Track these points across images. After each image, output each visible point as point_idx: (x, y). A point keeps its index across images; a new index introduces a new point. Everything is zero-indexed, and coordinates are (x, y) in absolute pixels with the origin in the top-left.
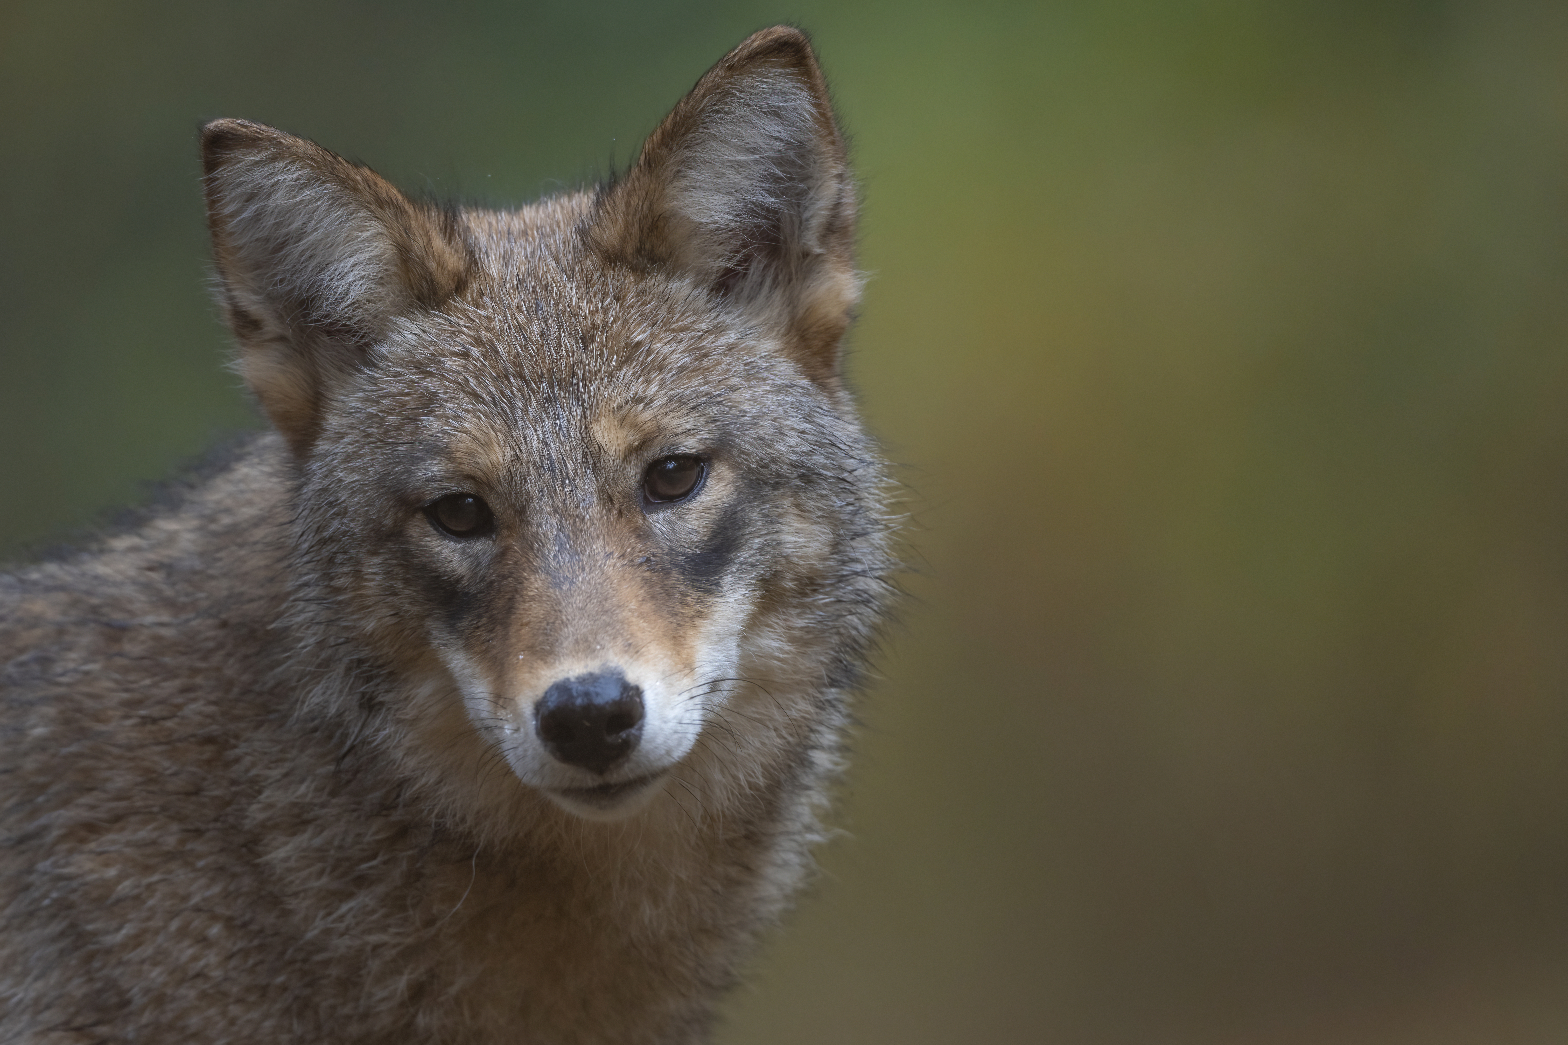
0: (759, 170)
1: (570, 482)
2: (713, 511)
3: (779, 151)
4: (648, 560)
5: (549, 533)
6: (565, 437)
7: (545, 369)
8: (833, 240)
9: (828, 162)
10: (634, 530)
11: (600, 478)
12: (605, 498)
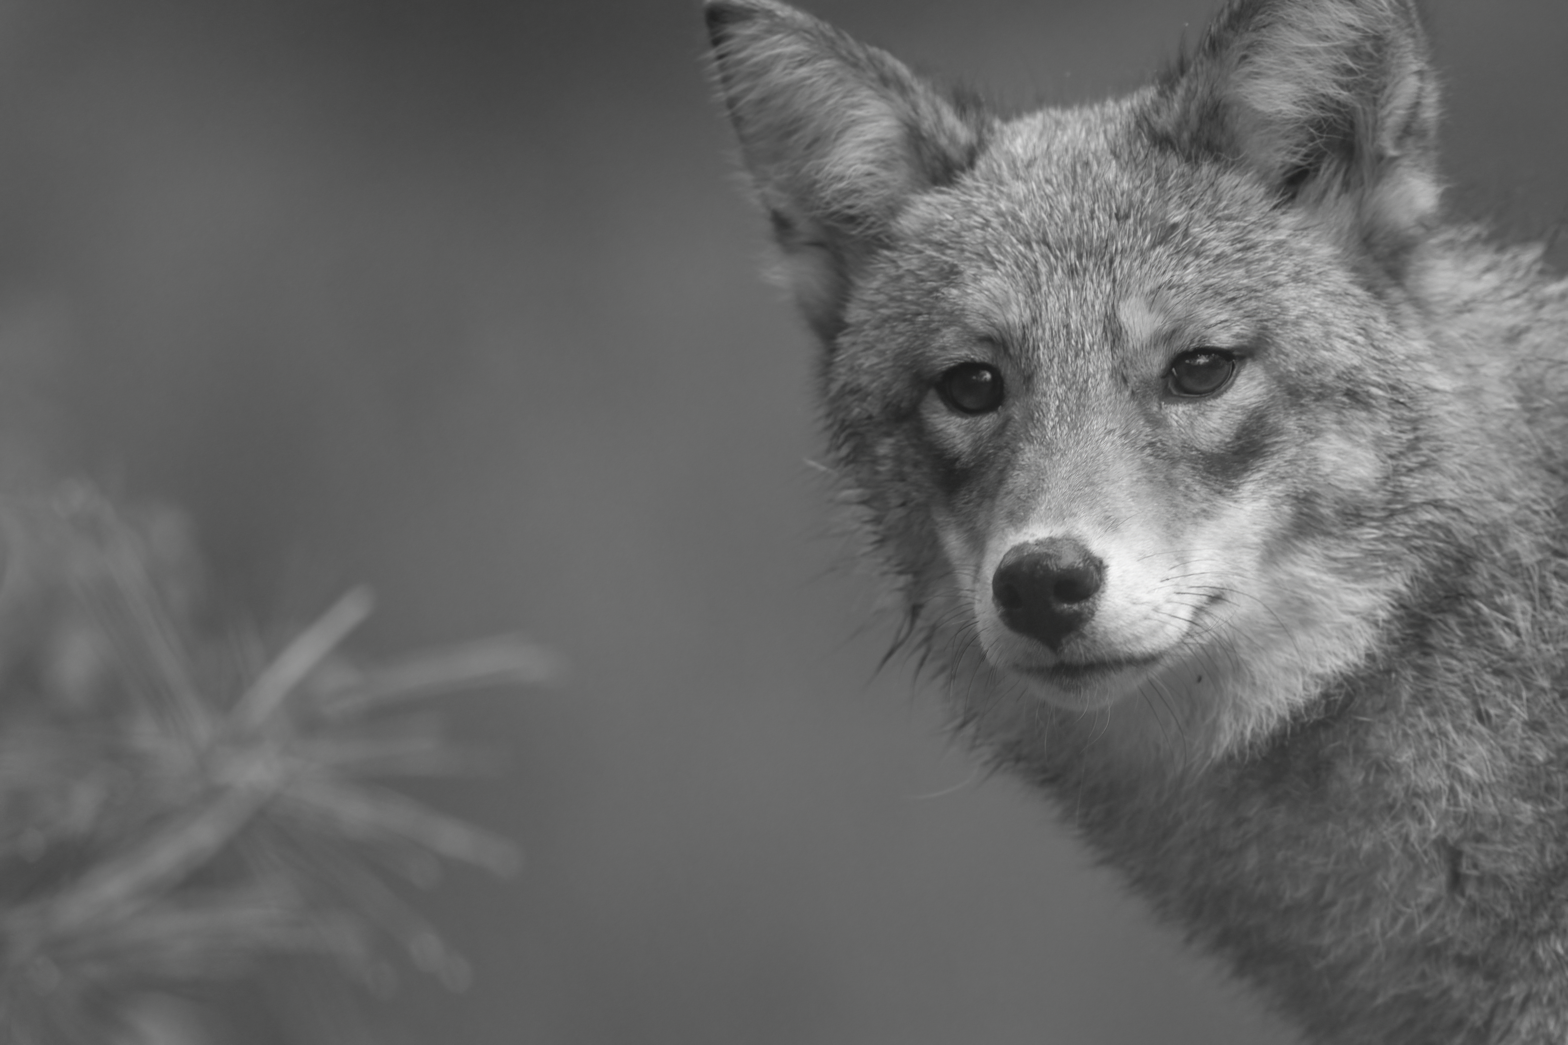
0: (1331, 60)
1: (1084, 355)
2: (1239, 411)
3: (1354, 40)
4: (1151, 444)
5: (1051, 403)
6: (1088, 309)
8: (1410, 142)
9: (1407, 57)
10: (1145, 415)
11: (1117, 357)
12: (1119, 377)
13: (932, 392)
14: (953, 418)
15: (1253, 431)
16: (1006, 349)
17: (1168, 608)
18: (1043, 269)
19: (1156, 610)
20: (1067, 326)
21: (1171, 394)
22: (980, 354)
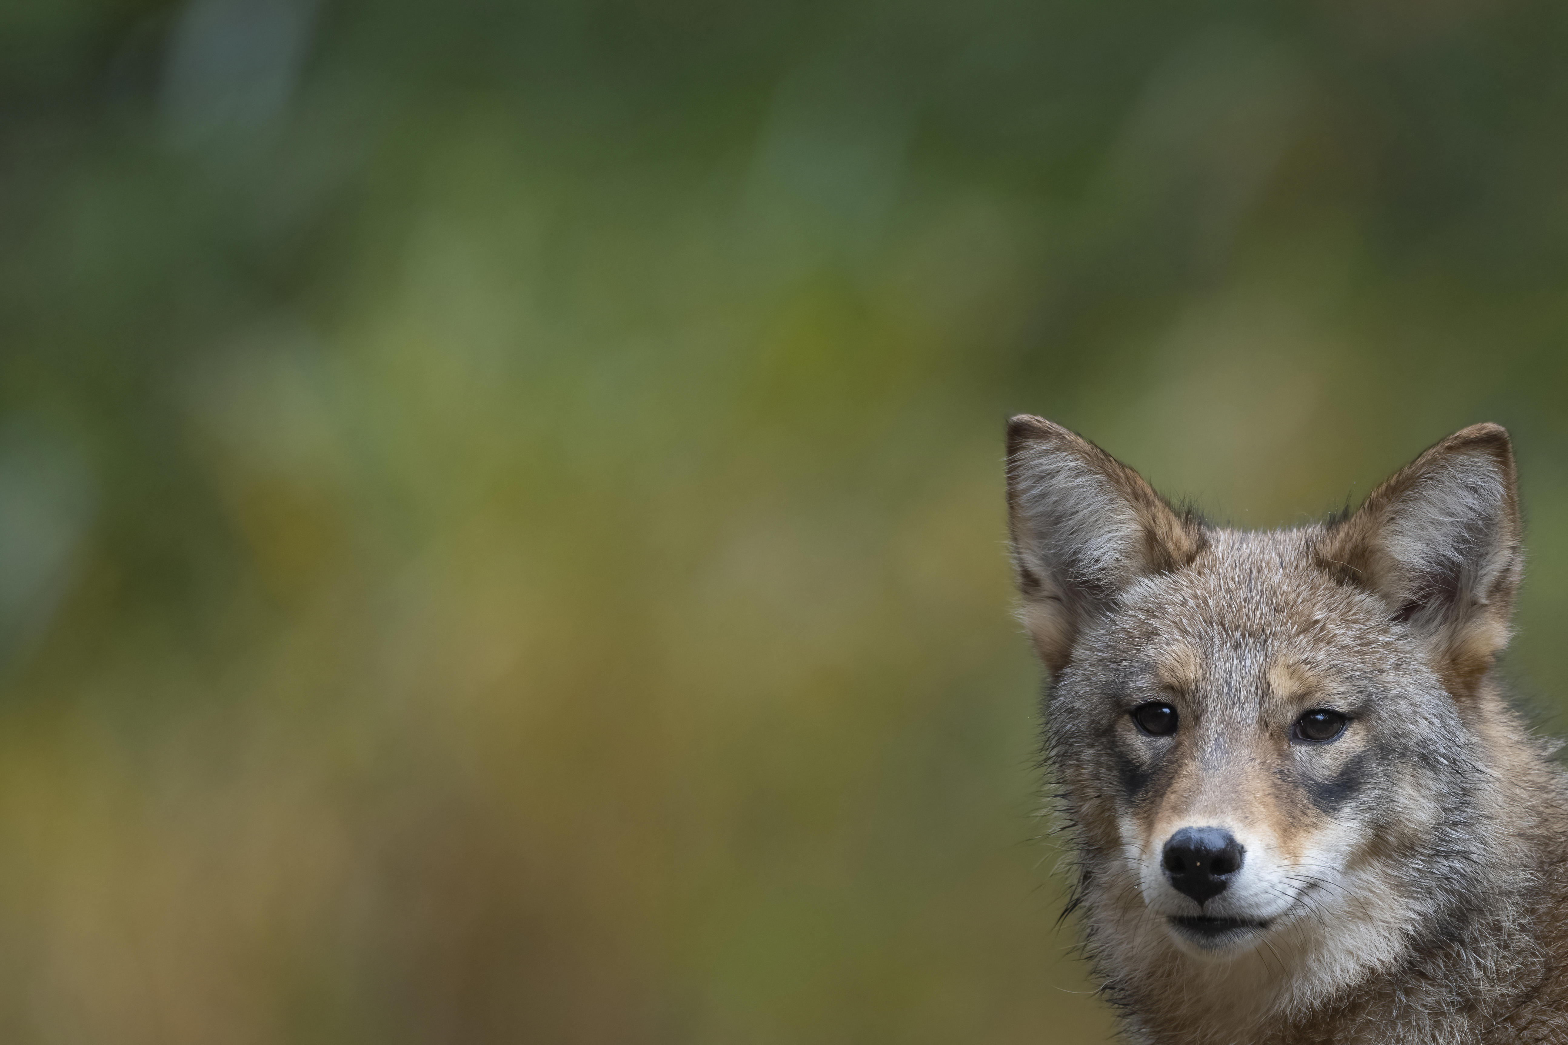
0: (1453, 531)
1: (1239, 705)
2: (1344, 756)
3: (1472, 519)
4: (1281, 771)
5: (1211, 736)
6: (1246, 672)
7: (1242, 623)
8: (1498, 596)
9: (1507, 535)
10: (1278, 750)
11: (1264, 708)
12: (1263, 723)
13: (1127, 717)
14: (1140, 736)
15: (1353, 772)
16: (1183, 696)
17: (1280, 887)
18: (1217, 642)
19: (1273, 887)
20: (1229, 684)
21: (1298, 738)
22: (1164, 697)
